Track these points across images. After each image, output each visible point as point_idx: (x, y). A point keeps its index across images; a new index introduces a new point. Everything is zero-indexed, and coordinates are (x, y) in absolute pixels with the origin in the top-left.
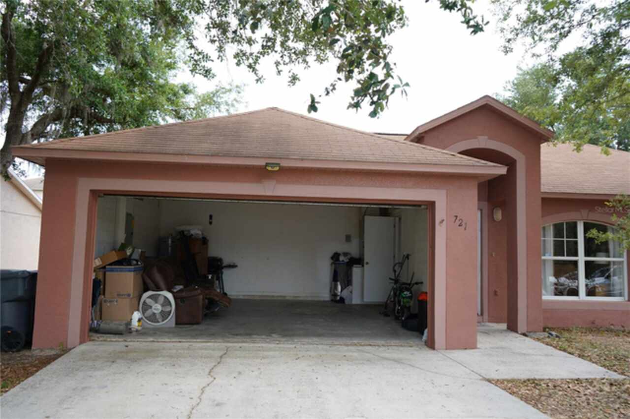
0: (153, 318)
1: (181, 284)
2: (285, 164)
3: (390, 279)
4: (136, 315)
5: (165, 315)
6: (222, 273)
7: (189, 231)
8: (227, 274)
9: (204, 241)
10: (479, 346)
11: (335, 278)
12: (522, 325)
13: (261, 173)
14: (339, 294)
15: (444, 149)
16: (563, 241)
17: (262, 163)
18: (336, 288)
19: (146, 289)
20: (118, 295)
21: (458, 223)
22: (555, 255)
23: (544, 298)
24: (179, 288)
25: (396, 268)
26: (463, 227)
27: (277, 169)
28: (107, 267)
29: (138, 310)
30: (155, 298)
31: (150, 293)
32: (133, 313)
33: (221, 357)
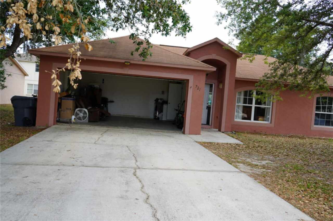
0: (79, 118)
1: (90, 106)
2: (132, 62)
3: (175, 109)
4: (73, 117)
5: (84, 118)
6: (107, 104)
7: (94, 85)
8: (109, 105)
9: (100, 90)
10: (201, 134)
11: (156, 109)
12: (223, 129)
13: (123, 65)
14: (157, 116)
15: (196, 59)
16: (247, 98)
17: (123, 61)
18: (156, 113)
19: (77, 107)
20: (67, 109)
21: (197, 88)
22: (244, 103)
23: (235, 120)
24: (89, 108)
25: (180, 105)
26: (199, 90)
27: (129, 64)
28: (62, 98)
29: (74, 115)
30: (80, 111)
31: (78, 109)
32: (72, 116)
33: (106, 131)
